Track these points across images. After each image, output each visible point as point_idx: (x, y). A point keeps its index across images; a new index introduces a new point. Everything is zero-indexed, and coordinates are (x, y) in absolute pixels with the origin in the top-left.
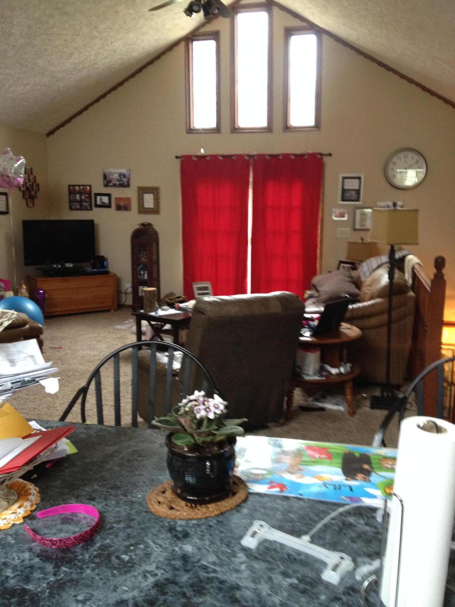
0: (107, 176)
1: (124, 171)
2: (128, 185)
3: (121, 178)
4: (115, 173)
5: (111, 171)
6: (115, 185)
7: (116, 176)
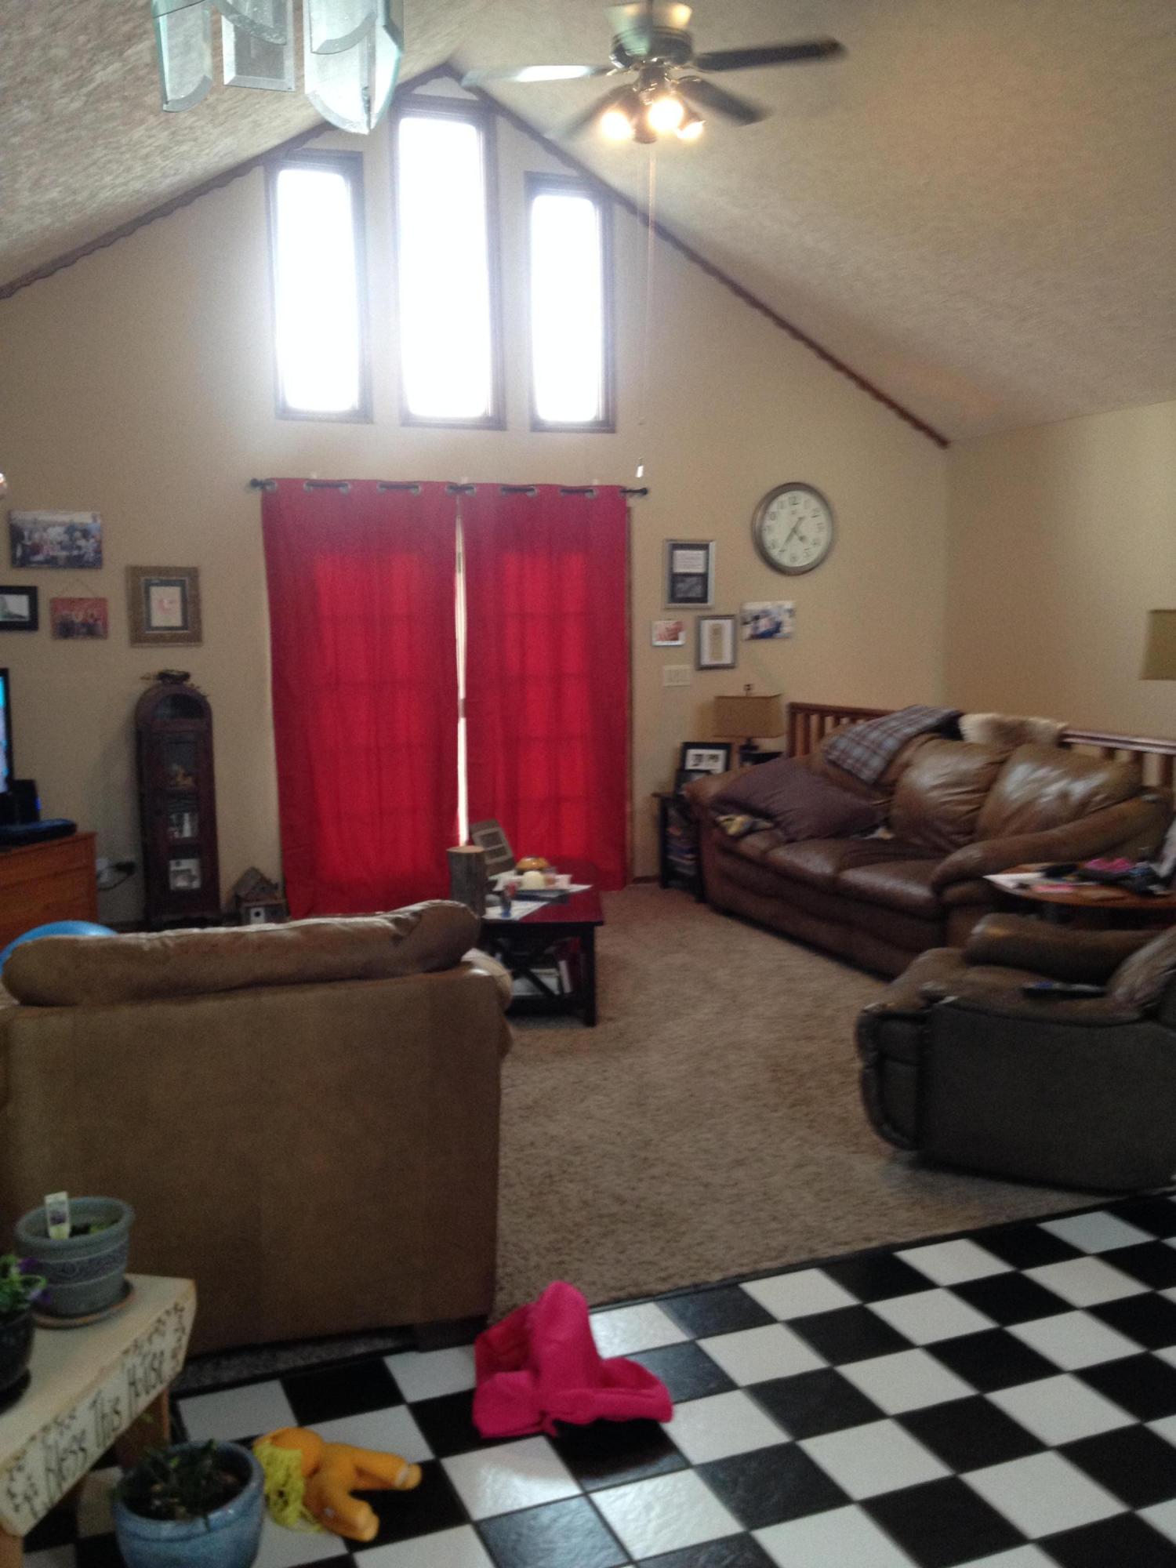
0: (26, 534)
1: (84, 518)
2: (96, 563)
3: (73, 540)
4: (54, 524)
5: (40, 518)
6: (52, 562)
7: (56, 533)
